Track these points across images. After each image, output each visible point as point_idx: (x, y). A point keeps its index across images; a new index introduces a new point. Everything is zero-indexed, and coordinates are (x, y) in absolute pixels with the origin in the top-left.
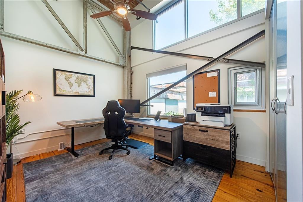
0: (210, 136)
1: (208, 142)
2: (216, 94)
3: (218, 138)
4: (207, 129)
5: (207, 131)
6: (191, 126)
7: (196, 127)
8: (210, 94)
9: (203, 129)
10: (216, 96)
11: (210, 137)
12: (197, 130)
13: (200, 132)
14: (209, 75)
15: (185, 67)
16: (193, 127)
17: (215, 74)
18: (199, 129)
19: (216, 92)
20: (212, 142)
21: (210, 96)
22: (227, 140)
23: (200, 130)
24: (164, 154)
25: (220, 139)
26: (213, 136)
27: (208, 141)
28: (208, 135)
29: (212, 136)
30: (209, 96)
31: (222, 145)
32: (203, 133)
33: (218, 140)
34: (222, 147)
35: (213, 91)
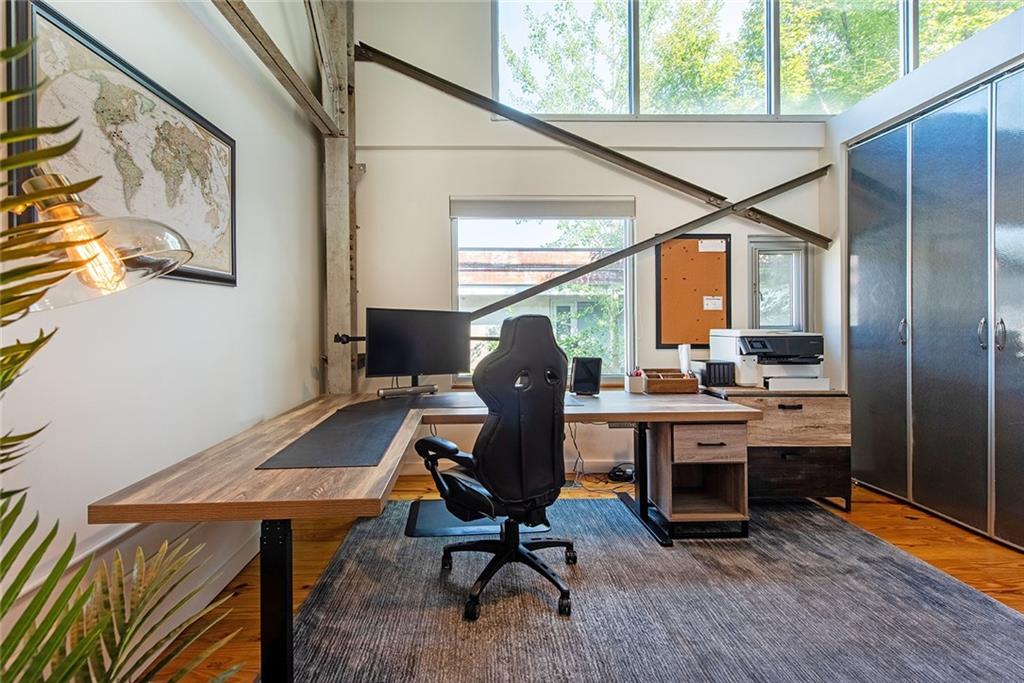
0: (807, 420)
1: (802, 435)
2: (721, 302)
3: (824, 421)
4: (798, 401)
5: (800, 407)
6: (756, 399)
7: (770, 399)
8: (705, 302)
9: (788, 401)
10: (721, 308)
11: (808, 422)
12: (771, 408)
13: (781, 413)
14: (705, 246)
15: (627, 208)
16: (761, 400)
17: (719, 246)
18: (776, 404)
19: (721, 298)
20: (811, 433)
21: (706, 308)
22: (843, 422)
23: (782, 407)
24: (687, 509)
25: (831, 421)
26: (814, 417)
27: (803, 433)
28: (803, 417)
29: (810, 418)
30: (702, 306)
31: (834, 437)
32: (789, 412)
33: (825, 426)
34: (836, 441)
35: (714, 293)
